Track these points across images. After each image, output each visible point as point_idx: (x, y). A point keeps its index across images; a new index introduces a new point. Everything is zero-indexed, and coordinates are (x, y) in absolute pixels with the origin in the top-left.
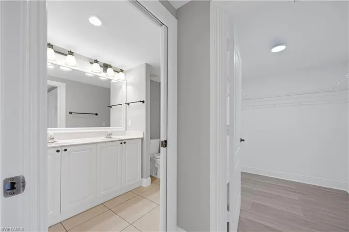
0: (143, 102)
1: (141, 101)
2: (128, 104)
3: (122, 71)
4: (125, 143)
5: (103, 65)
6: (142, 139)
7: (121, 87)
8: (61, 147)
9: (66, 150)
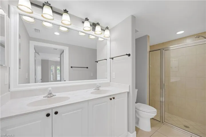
0: (129, 55)
1: (127, 55)
2: (112, 59)
3: (107, 28)
4: (114, 98)
5: (92, 25)
6: (128, 93)
7: (106, 44)
8: (52, 109)
9: (56, 113)
